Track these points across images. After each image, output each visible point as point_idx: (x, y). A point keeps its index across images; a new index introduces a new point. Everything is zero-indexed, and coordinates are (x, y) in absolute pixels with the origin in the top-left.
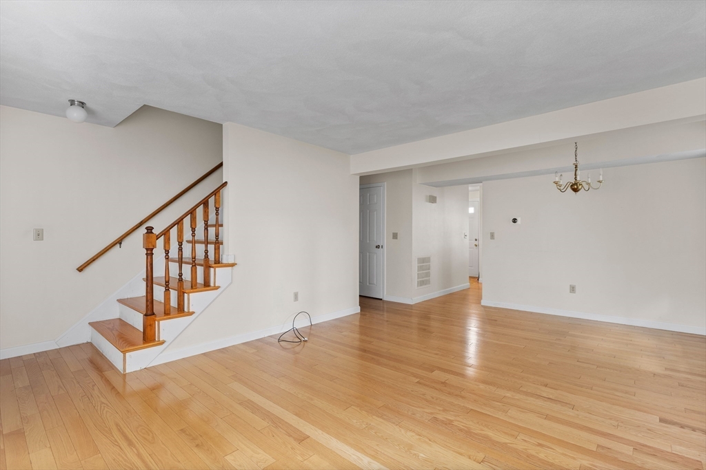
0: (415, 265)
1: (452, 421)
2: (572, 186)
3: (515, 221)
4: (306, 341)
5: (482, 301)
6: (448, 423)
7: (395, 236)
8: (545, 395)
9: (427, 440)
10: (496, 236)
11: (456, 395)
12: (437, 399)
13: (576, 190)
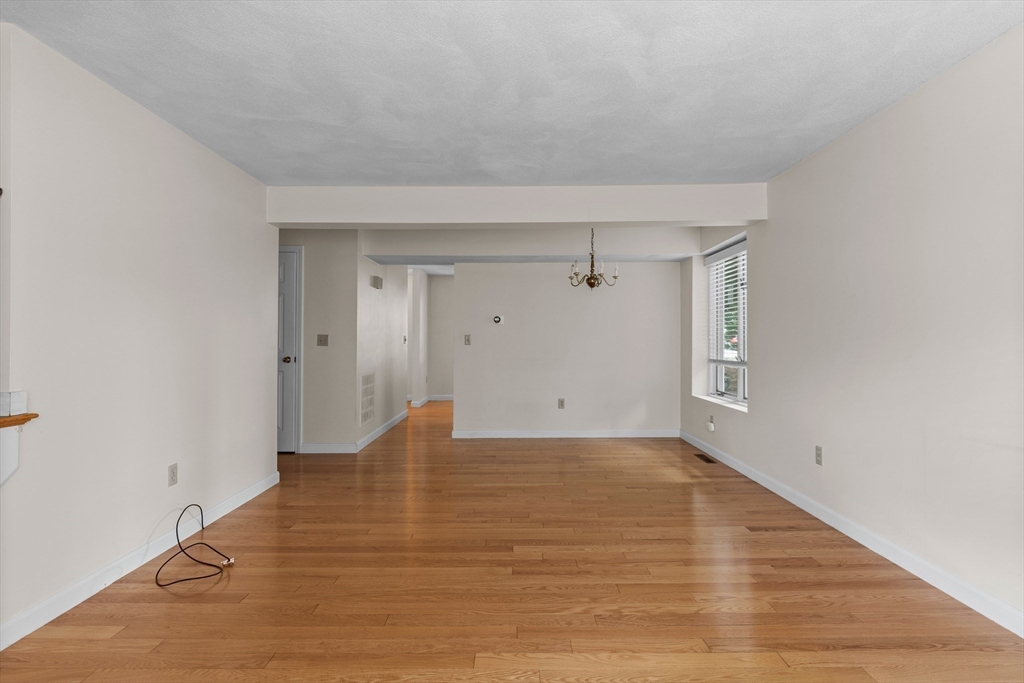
0: (360, 387)
1: (618, 611)
2: (588, 279)
3: (497, 320)
4: (230, 565)
5: (453, 433)
6: (618, 616)
7: (323, 340)
8: (650, 537)
9: (631, 654)
10: (472, 339)
11: (578, 573)
12: (567, 588)
13: (592, 285)
